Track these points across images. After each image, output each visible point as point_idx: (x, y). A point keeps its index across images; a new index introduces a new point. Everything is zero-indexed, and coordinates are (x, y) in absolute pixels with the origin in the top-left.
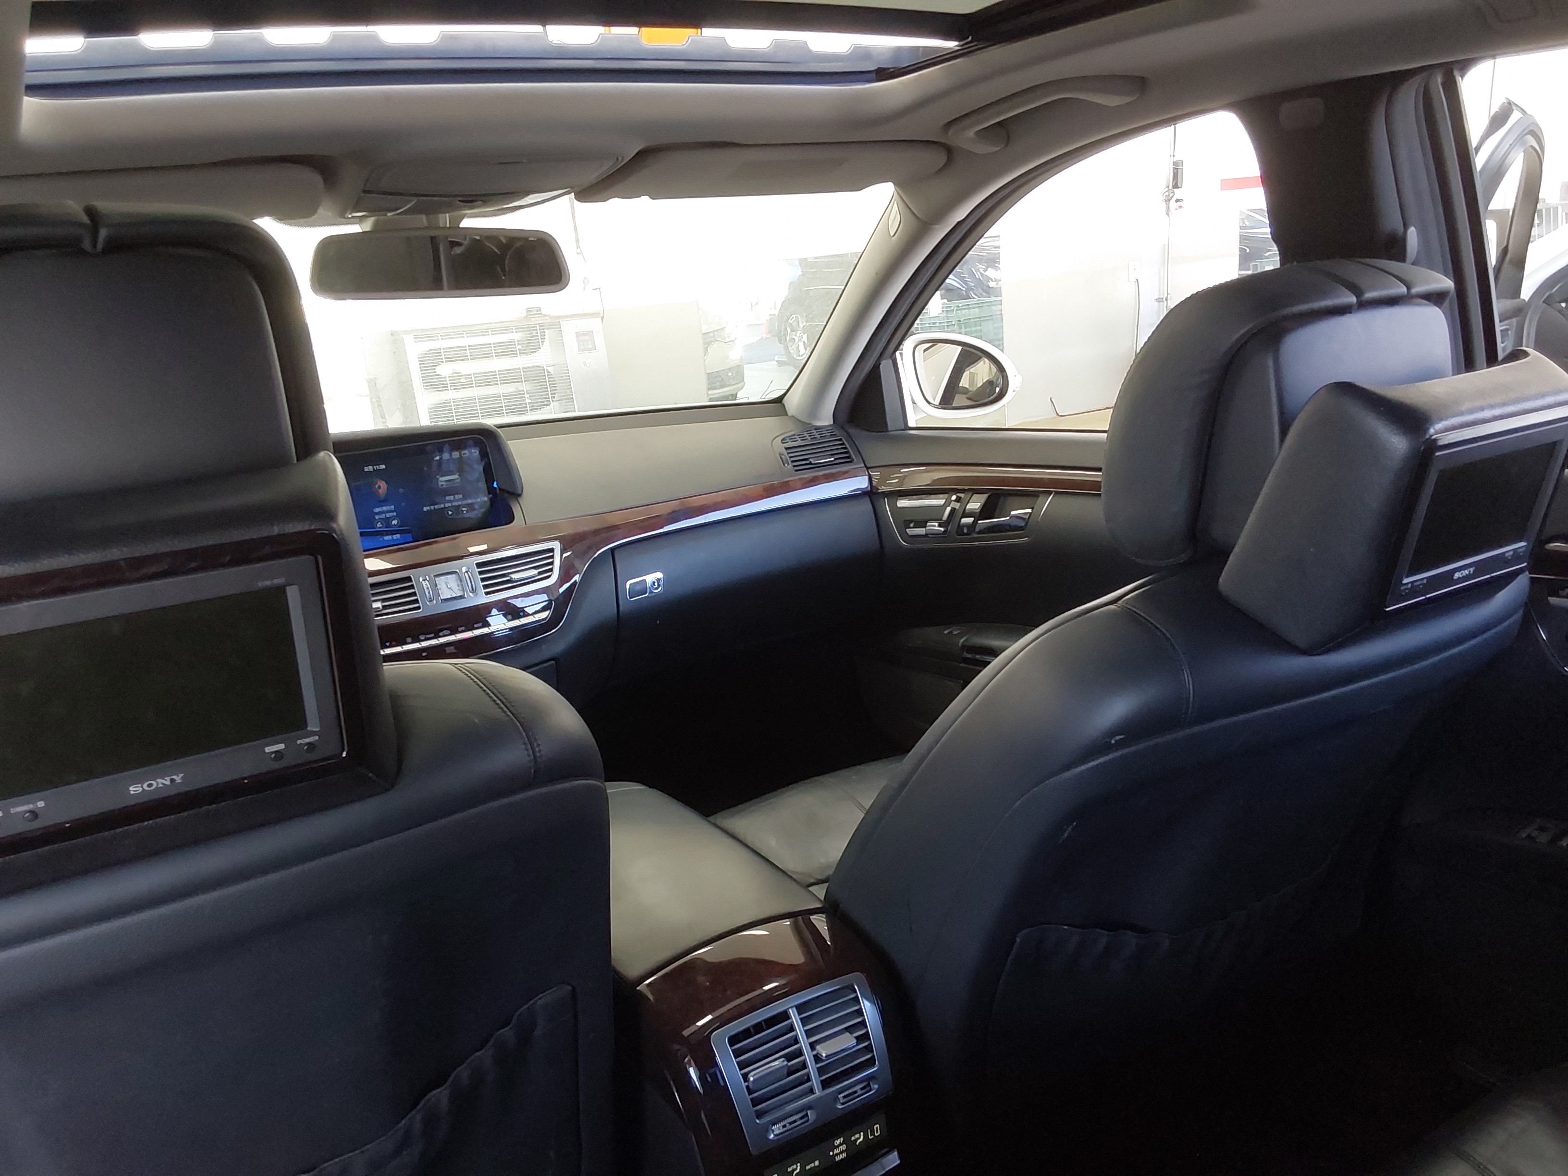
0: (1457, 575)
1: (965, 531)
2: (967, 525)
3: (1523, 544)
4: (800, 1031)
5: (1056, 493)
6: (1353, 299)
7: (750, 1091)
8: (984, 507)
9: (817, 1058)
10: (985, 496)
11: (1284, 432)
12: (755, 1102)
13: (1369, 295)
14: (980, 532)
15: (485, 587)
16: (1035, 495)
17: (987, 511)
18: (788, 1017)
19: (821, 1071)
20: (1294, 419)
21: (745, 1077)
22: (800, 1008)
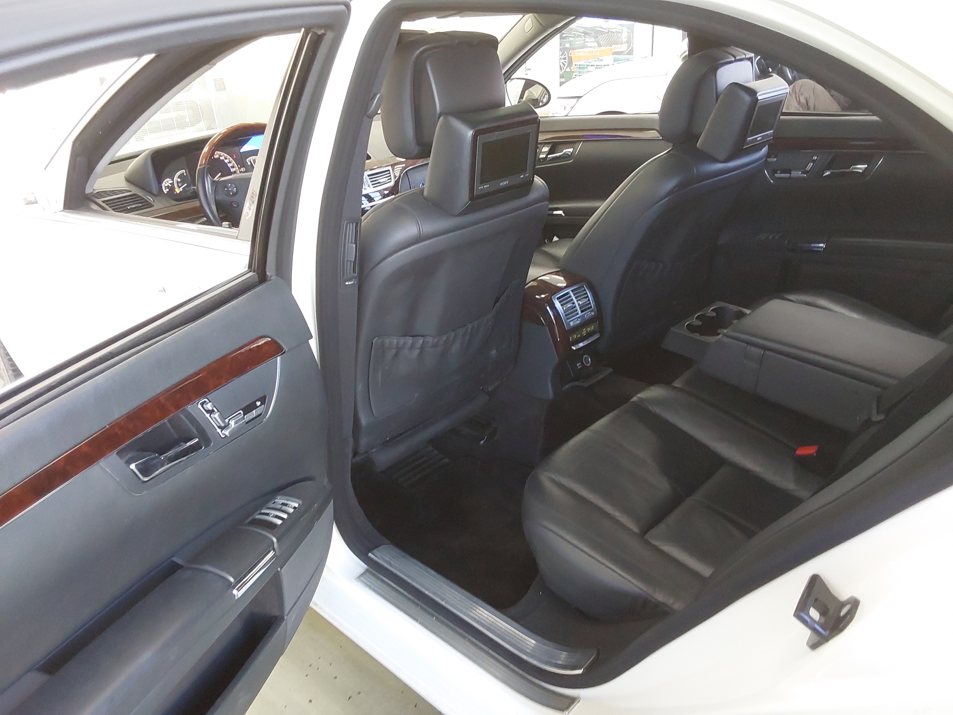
0: (758, 139)
1: (542, 161)
2: (543, 158)
3: (772, 131)
4: (573, 297)
5: (583, 141)
6: (733, 59)
7: (565, 312)
8: (550, 150)
9: (579, 305)
10: (550, 145)
11: (717, 99)
12: (566, 315)
13: (738, 58)
14: (550, 160)
15: (373, 185)
16: (575, 142)
17: (550, 152)
18: (569, 293)
19: (580, 308)
20: (720, 96)
21: (563, 308)
22: (572, 291)
